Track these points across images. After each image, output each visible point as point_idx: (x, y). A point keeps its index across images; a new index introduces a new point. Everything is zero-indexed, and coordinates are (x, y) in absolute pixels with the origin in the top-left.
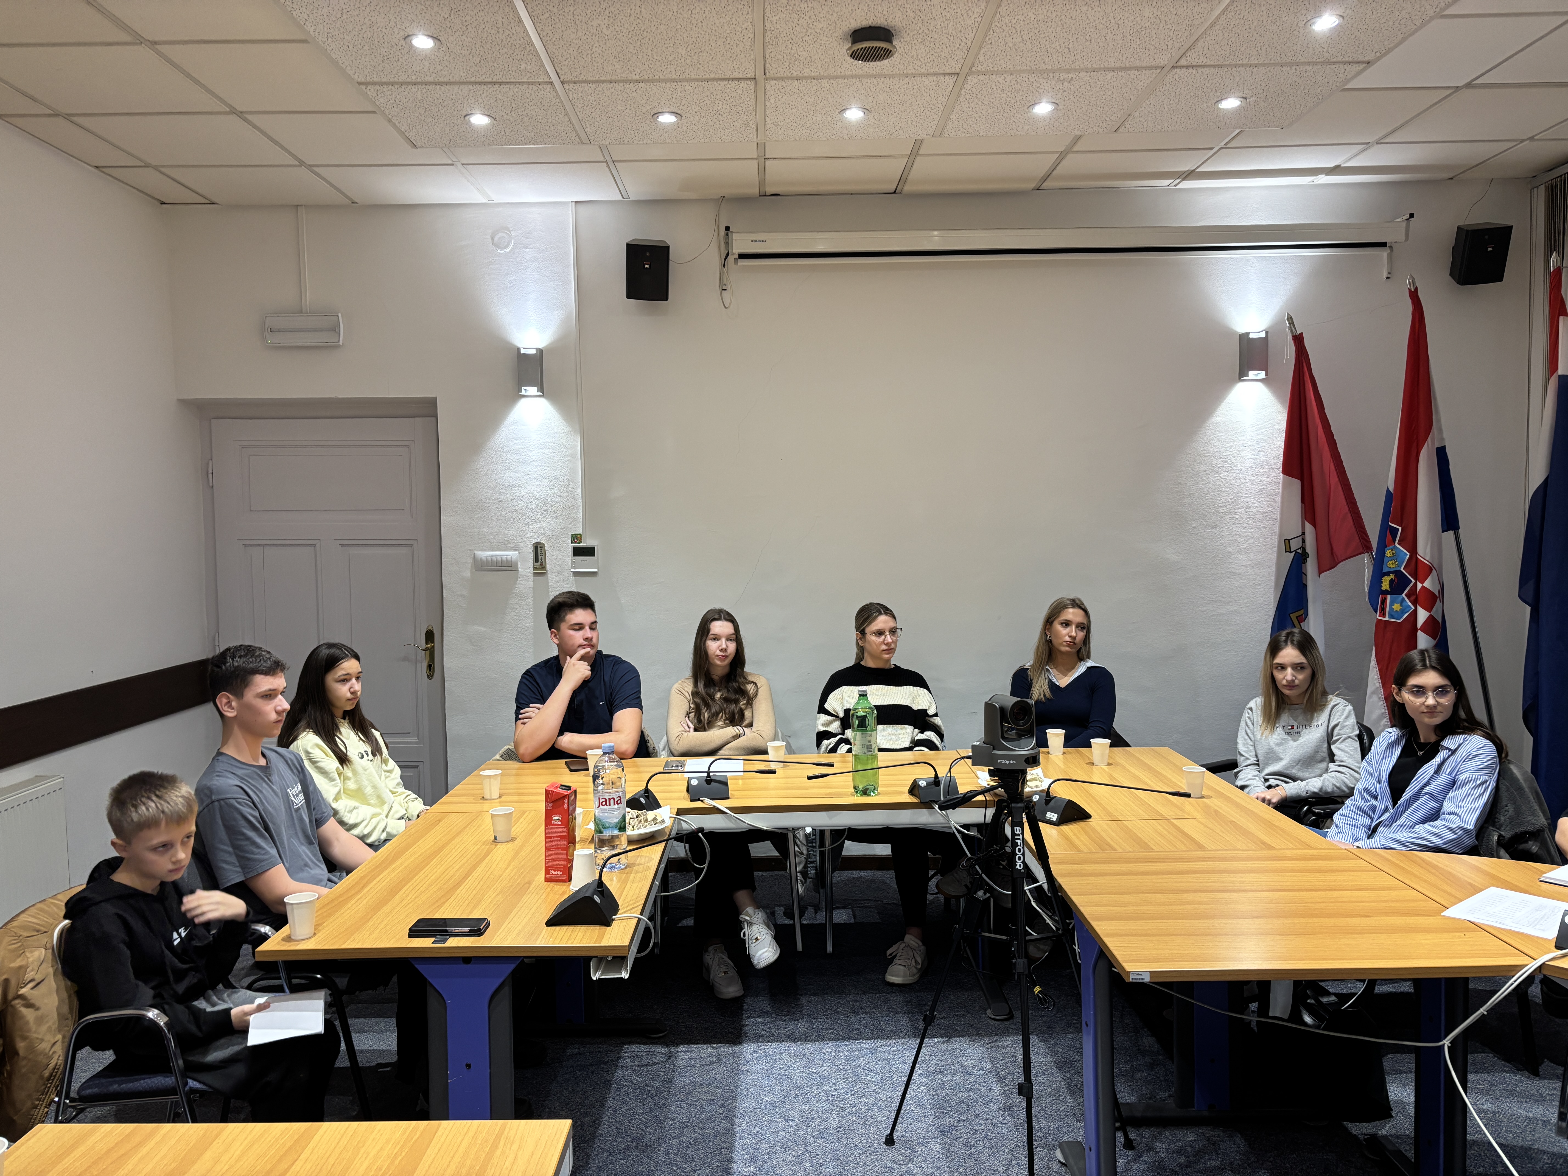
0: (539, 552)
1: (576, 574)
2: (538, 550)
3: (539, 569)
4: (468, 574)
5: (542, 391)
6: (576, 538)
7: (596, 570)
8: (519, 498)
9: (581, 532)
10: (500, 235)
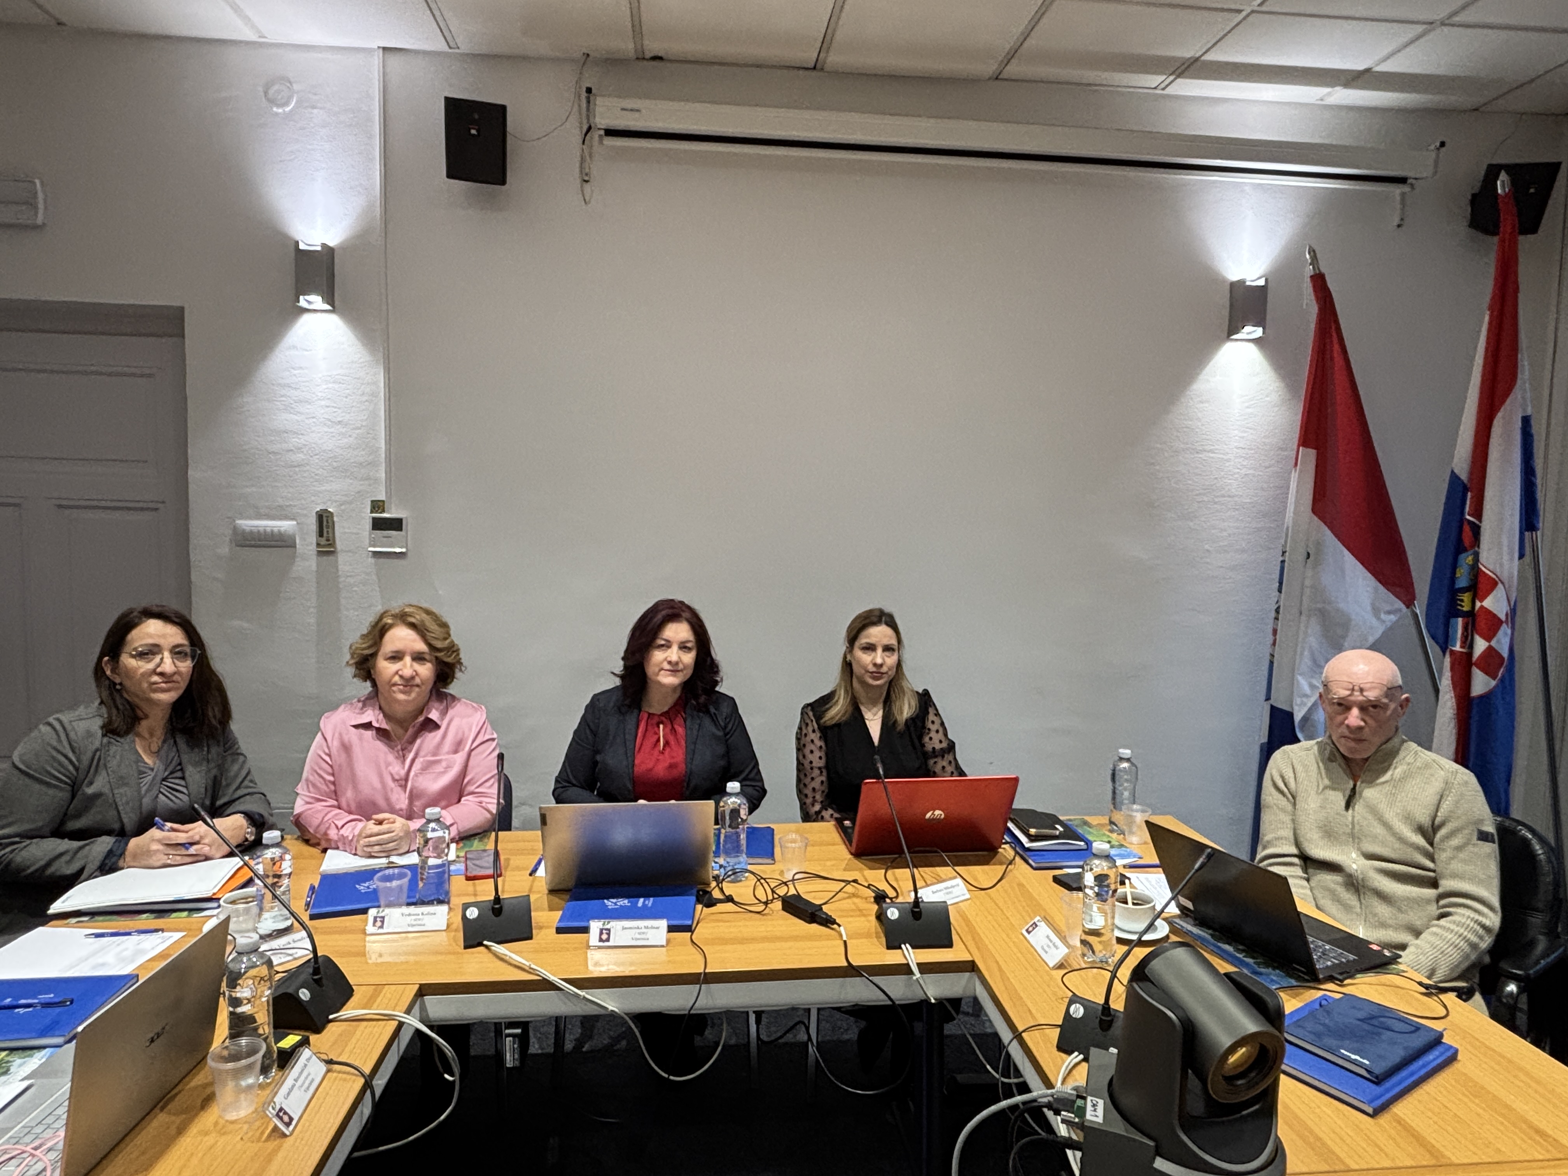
0: (325, 523)
1: (376, 554)
2: (324, 521)
3: (324, 546)
4: (225, 550)
5: (333, 305)
6: (377, 506)
7: (404, 550)
8: (299, 449)
9: (383, 498)
10: (276, 87)
